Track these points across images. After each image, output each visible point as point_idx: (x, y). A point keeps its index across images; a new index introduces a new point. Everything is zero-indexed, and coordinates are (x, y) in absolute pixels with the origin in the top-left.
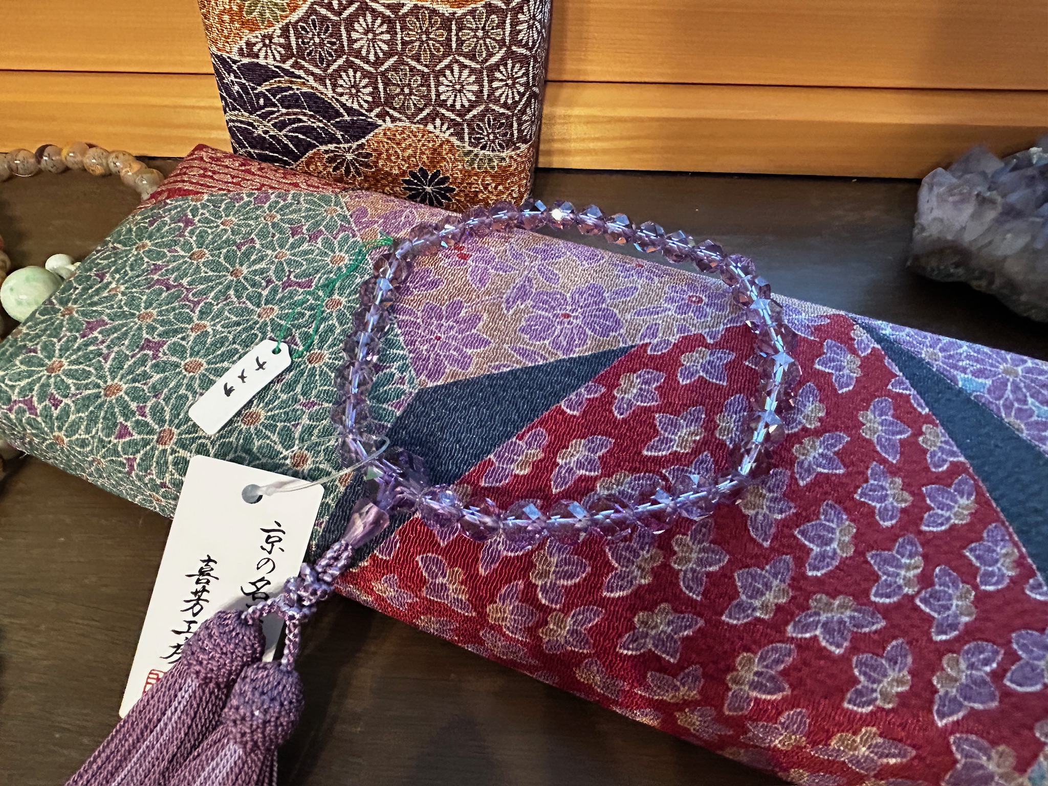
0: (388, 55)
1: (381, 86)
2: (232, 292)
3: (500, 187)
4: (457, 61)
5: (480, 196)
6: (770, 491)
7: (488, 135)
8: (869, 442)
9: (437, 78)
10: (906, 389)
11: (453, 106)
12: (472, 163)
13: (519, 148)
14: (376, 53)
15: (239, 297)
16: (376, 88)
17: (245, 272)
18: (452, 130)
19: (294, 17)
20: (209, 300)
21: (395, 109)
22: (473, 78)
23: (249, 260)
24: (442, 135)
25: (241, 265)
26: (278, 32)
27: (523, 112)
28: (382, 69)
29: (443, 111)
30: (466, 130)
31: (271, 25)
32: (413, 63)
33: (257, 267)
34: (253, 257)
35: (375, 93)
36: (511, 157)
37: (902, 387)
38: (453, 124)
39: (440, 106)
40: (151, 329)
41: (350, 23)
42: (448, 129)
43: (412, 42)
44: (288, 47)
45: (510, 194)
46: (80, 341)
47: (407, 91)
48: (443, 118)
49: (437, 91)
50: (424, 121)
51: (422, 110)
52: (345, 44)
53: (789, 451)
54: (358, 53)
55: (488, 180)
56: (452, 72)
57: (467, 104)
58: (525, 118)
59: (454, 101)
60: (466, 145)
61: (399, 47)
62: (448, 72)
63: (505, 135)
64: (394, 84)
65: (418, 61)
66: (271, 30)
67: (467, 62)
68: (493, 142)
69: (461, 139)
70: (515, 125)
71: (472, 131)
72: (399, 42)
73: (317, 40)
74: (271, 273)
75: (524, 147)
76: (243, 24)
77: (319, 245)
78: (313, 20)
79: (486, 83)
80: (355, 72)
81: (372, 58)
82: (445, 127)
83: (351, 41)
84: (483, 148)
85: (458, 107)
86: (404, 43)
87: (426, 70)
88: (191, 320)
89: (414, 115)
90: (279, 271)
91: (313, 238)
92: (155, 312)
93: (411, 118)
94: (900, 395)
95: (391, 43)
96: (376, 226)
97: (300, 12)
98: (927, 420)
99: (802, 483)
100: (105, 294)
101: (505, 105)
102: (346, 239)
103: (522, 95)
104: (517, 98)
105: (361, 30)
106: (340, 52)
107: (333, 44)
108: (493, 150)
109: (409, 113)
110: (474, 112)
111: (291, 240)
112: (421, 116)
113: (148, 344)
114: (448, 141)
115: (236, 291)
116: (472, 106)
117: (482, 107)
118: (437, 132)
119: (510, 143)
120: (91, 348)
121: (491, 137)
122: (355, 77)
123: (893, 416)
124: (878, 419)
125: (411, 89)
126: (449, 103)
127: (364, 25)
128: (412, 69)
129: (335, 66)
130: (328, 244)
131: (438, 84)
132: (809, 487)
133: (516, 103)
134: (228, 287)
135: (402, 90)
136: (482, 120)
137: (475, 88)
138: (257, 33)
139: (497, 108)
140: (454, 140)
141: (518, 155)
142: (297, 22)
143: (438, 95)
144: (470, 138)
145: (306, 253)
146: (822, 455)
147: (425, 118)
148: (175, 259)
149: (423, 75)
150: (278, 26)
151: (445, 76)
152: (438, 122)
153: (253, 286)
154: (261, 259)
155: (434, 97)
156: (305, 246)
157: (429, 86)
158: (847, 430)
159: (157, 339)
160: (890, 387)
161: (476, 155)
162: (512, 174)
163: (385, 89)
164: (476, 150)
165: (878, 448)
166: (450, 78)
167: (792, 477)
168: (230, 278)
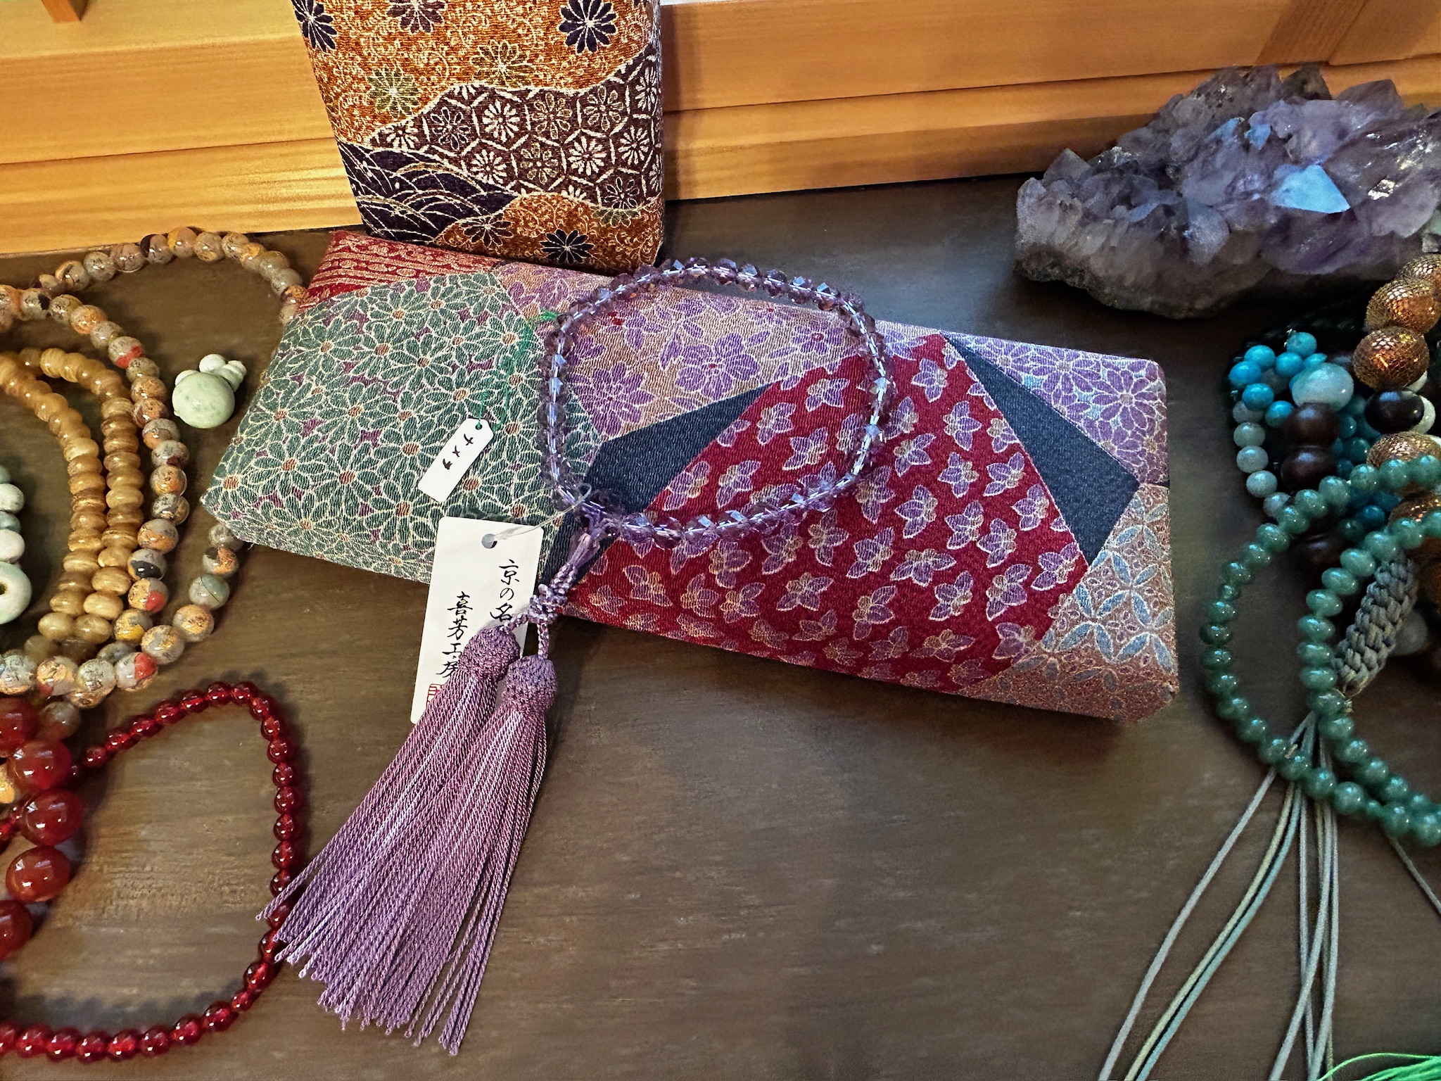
0: (518, 135)
1: (514, 164)
2: (424, 381)
3: (635, 239)
4: (583, 134)
5: (618, 249)
6: (877, 484)
7: (619, 194)
8: (951, 437)
9: (566, 150)
10: (982, 392)
11: (584, 172)
12: (606, 220)
13: (649, 202)
14: (507, 134)
15: (431, 384)
16: (509, 165)
17: (431, 360)
18: (585, 194)
19: (426, 110)
20: (406, 390)
21: (529, 181)
22: (600, 147)
23: (430, 348)
24: (576, 200)
25: (425, 354)
26: (412, 124)
27: (649, 169)
28: (515, 147)
29: (575, 178)
30: (599, 193)
31: (403, 117)
32: (544, 140)
33: (440, 354)
34: (433, 346)
35: (509, 169)
36: (643, 211)
37: (978, 390)
38: (585, 188)
39: (573, 174)
40: (364, 423)
41: (480, 112)
42: (581, 193)
43: (540, 122)
44: (421, 135)
45: (646, 244)
46: (303, 442)
47: (539, 164)
48: (576, 185)
49: (568, 161)
50: (559, 189)
51: (554, 180)
52: (478, 129)
53: (891, 452)
54: (491, 137)
55: (623, 234)
56: (580, 143)
57: (597, 170)
58: (651, 174)
59: (585, 169)
60: (600, 205)
61: (529, 128)
62: (576, 144)
63: (635, 192)
64: (526, 160)
65: (548, 137)
66: (403, 122)
67: (592, 134)
68: (624, 200)
69: (595, 201)
70: (644, 182)
71: (604, 193)
72: (528, 123)
73: (450, 127)
74: (453, 358)
75: (653, 200)
76: (375, 117)
77: (489, 327)
78: (445, 112)
79: (612, 150)
80: (489, 152)
81: (504, 139)
82: (578, 192)
83: (483, 126)
84: (616, 206)
85: (589, 172)
86: (533, 124)
87: (556, 144)
88: (396, 410)
89: (548, 185)
90: (460, 356)
91: (481, 320)
92: (362, 406)
93: (545, 188)
94: (977, 397)
95: (521, 125)
96: (534, 301)
97: (432, 105)
98: (995, 414)
99: (899, 475)
100: (309, 395)
101: (633, 167)
102: (511, 318)
103: (646, 155)
104: (642, 158)
105: (492, 116)
106: (473, 136)
107: (465, 130)
108: (626, 207)
109: (543, 183)
110: (605, 176)
111: (462, 326)
112: (556, 184)
113: (365, 436)
114: (583, 204)
115: (428, 379)
116: (602, 171)
117: (611, 171)
118: (571, 197)
119: (640, 198)
120: (315, 445)
121: (622, 196)
122: (488, 156)
123: (969, 415)
124: (958, 419)
125: (543, 162)
126: (581, 170)
127: (494, 111)
128: (542, 144)
129: (469, 149)
130: (495, 323)
131: (568, 155)
132: (905, 477)
133: (641, 163)
134: (420, 376)
135: (535, 164)
136: (613, 183)
137: (604, 155)
138: (389, 125)
139: (624, 170)
140: (588, 202)
141: (649, 208)
142: (429, 113)
143: (569, 164)
144: (602, 200)
145: (478, 336)
146: (915, 452)
147: (559, 186)
148: (363, 355)
149: (553, 148)
150: (409, 118)
151: (574, 148)
152: (571, 188)
153: (441, 372)
154: (441, 347)
155: (565, 167)
156: (477, 329)
157: (560, 157)
158: (934, 431)
159: (371, 430)
160: (969, 392)
161: (611, 214)
162: (646, 226)
163: (518, 165)
164: (609, 209)
165: (957, 442)
166: (579, 149)
167: (893, 472)
168: (418, 368)
